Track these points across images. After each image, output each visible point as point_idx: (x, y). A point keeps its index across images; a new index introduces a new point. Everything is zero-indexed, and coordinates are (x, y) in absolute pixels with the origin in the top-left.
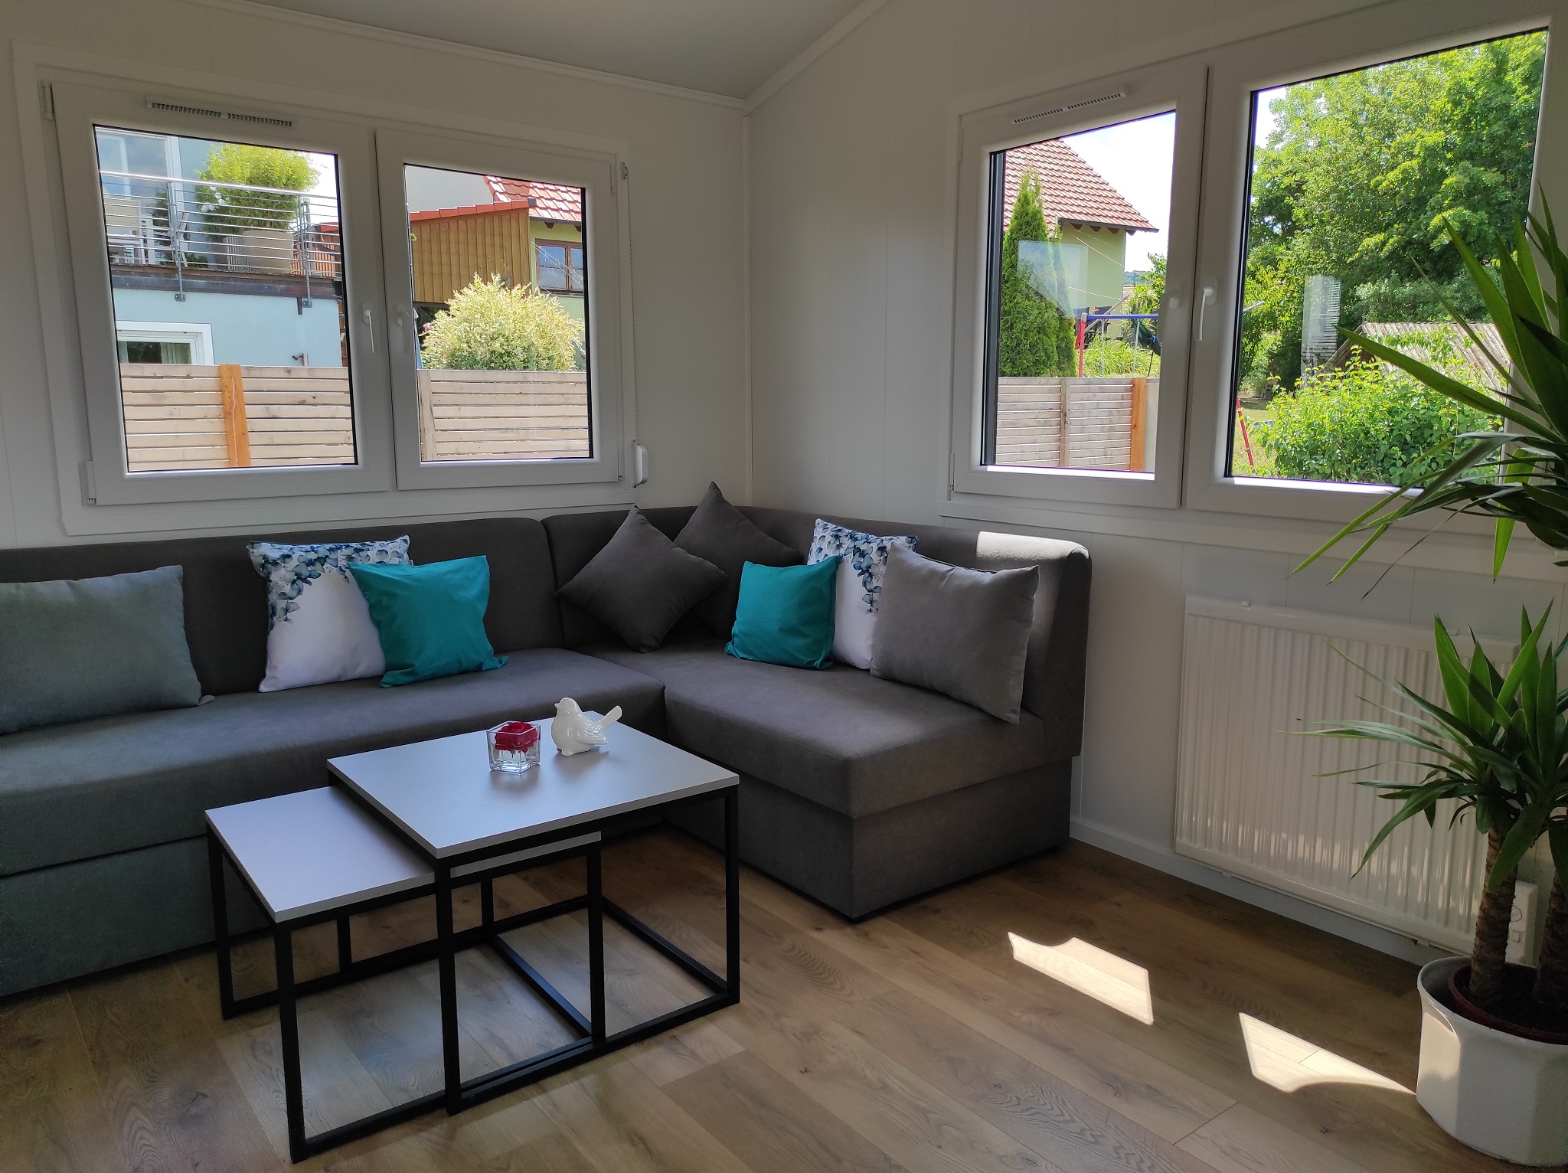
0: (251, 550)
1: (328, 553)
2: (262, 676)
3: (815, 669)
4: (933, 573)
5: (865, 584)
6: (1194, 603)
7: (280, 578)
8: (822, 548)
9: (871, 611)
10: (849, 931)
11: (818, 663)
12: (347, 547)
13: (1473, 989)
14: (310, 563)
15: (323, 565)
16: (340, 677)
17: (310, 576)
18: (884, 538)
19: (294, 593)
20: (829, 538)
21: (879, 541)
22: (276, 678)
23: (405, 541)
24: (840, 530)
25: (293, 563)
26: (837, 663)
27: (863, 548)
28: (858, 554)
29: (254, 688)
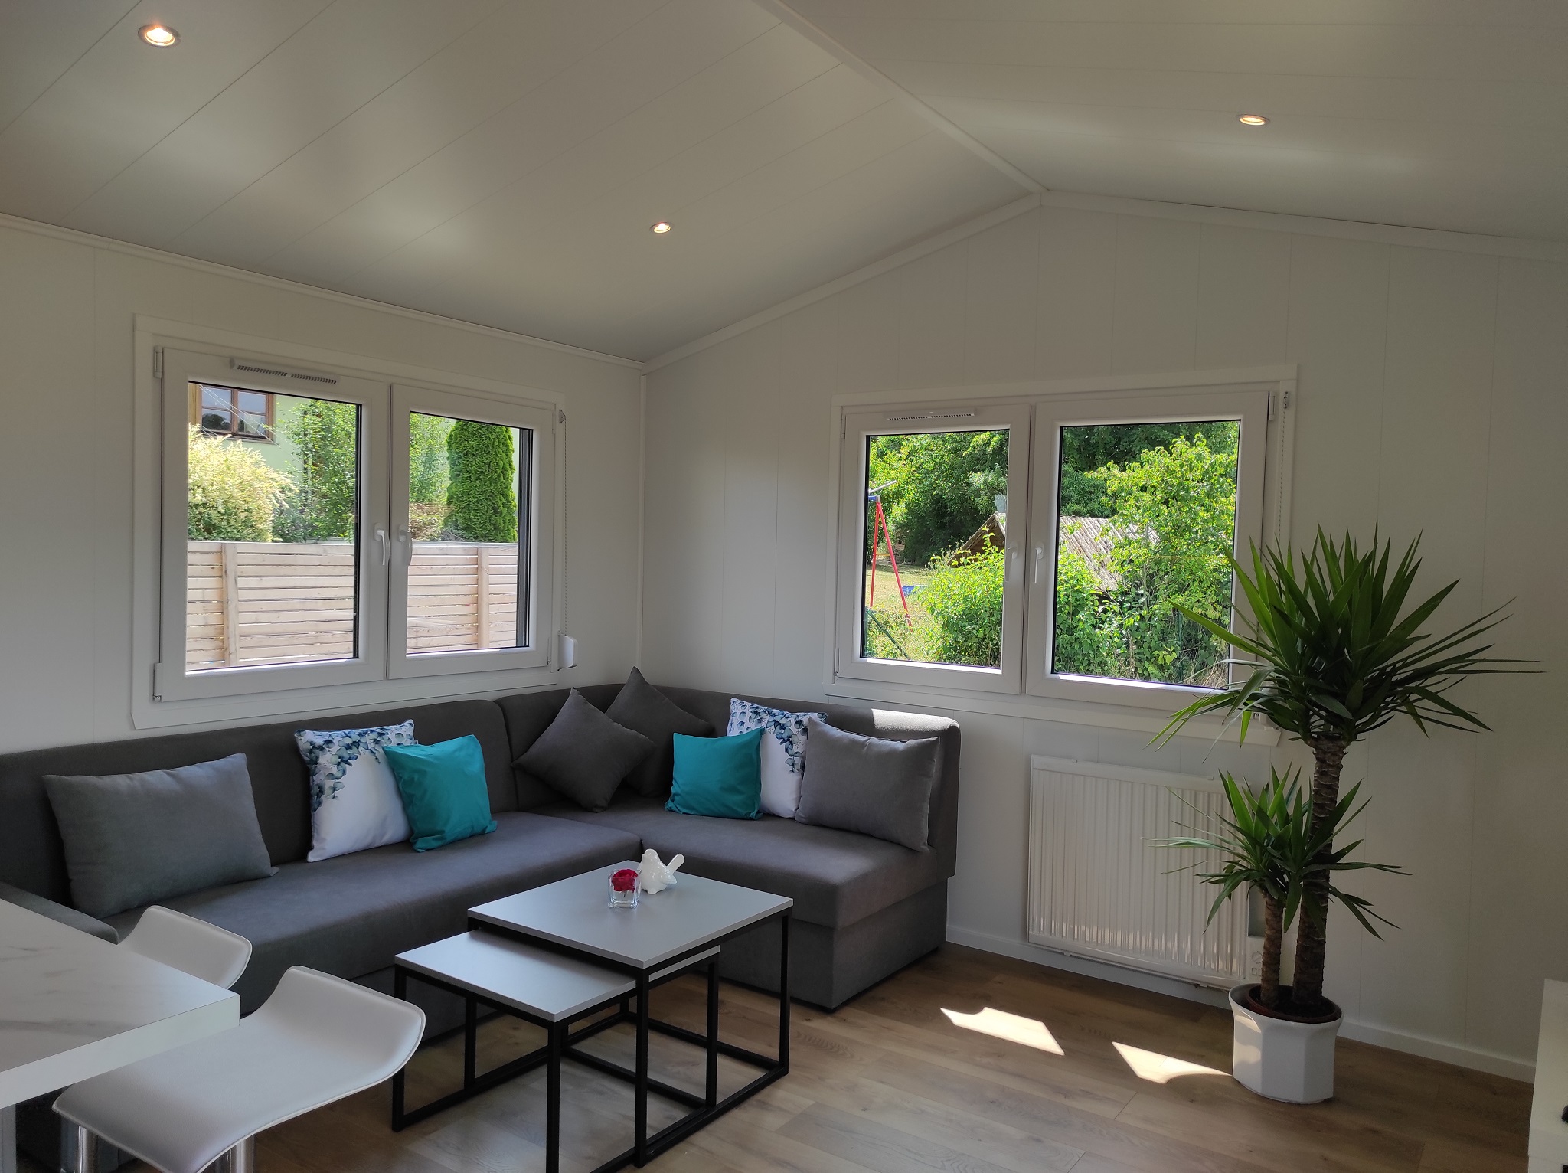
0: (299, 738)
1: (359, 738)
2: (311, 848)
3: (751, 819)
4: (854, 742)
5: (787, 750)
6: (1036, 761)
7: (327, 760)
8: (741, 723)
9: (793, 771)
10: (830, 1018)
11: (753, 814)
12: (372, 731)
13: (1263, 998)
14: (348, 747)
15: (358, 748)
16: (369, 846)
17: (350, 759)
18: (798, 714)
19: (340, 774)
20: (749, 714)
21: (795, 716)
22: (324, 849)
23: (411, 724)
24: (757, 708)
25: (335, 748)
26: (768, 815)
27: (783, 721)
28: (778, 727)
29: (303, 857)
